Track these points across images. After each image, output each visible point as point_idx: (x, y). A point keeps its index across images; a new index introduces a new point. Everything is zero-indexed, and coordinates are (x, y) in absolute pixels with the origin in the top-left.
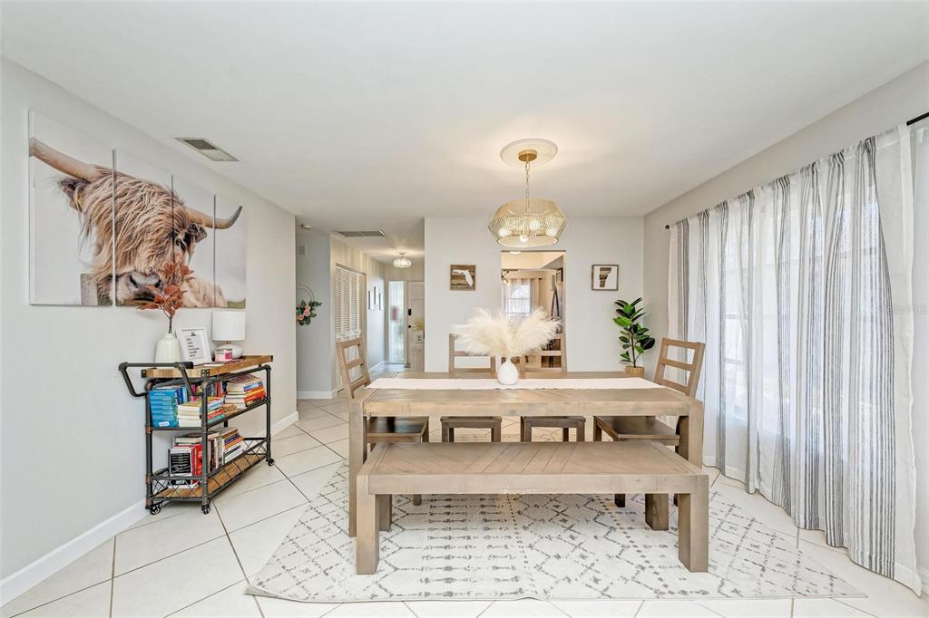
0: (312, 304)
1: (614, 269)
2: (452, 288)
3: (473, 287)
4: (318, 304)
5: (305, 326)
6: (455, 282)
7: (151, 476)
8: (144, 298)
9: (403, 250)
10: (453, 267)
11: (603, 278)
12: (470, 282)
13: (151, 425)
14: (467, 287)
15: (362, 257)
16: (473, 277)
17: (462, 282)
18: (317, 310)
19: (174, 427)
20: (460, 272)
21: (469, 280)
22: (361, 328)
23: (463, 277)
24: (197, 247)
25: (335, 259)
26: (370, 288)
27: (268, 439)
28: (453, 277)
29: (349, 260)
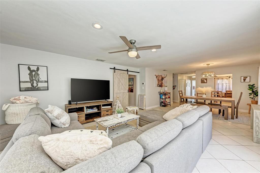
0: (175, 86)
1: (248, 77)
2: (201, 83)
3: (207, 83)
4: (176, 86)
5: (174, 90)
6: (202, 82)
7: (160, 103)
8: (160, 86)
9: (194, 74)
10: (202, 79)
11: (244, 80)
12: (206, 82)
13: (160, 98)
14: (205, 83)
15: (185, 77)
16: (206, 81)
17: (204, 82)
18: (176, 87)
19: (162, 98)
20: (203, 80)
21: (205, 81)
22: (184, 90)
23: (204, 81)
24: (163, 80)
25: (179, 78)
26: (187, 82)
27: (170, 102)
28: (202, 81)
29: (182, 78)
